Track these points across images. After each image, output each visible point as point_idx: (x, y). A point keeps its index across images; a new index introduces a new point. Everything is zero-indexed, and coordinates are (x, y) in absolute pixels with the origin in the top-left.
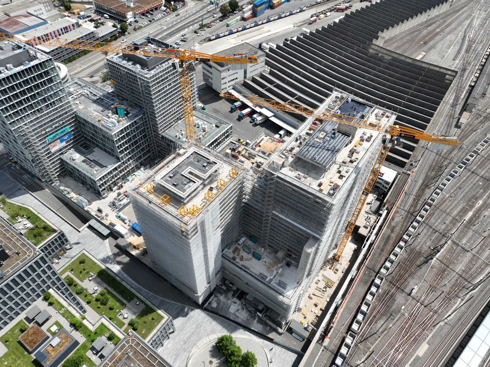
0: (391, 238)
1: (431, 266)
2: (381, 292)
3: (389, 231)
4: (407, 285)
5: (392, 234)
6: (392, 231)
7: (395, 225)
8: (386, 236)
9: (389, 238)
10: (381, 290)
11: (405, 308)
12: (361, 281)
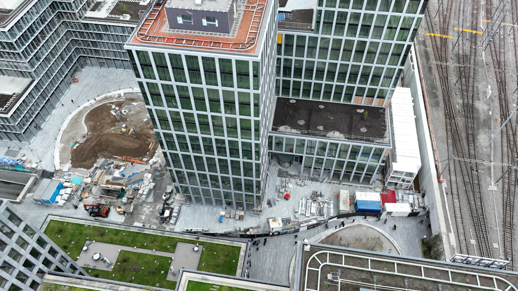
0: (429, 53)
1: (485, 63)
2: (459, 107)
3: (422, 47)
4: (478, 90)
5: (428, 49)
6: (426, 46)
7: (423, 39)
8: (423, 53)
9: (426, 53)
10: (457, 106)
11: (493, 113)
12: (432, 105)
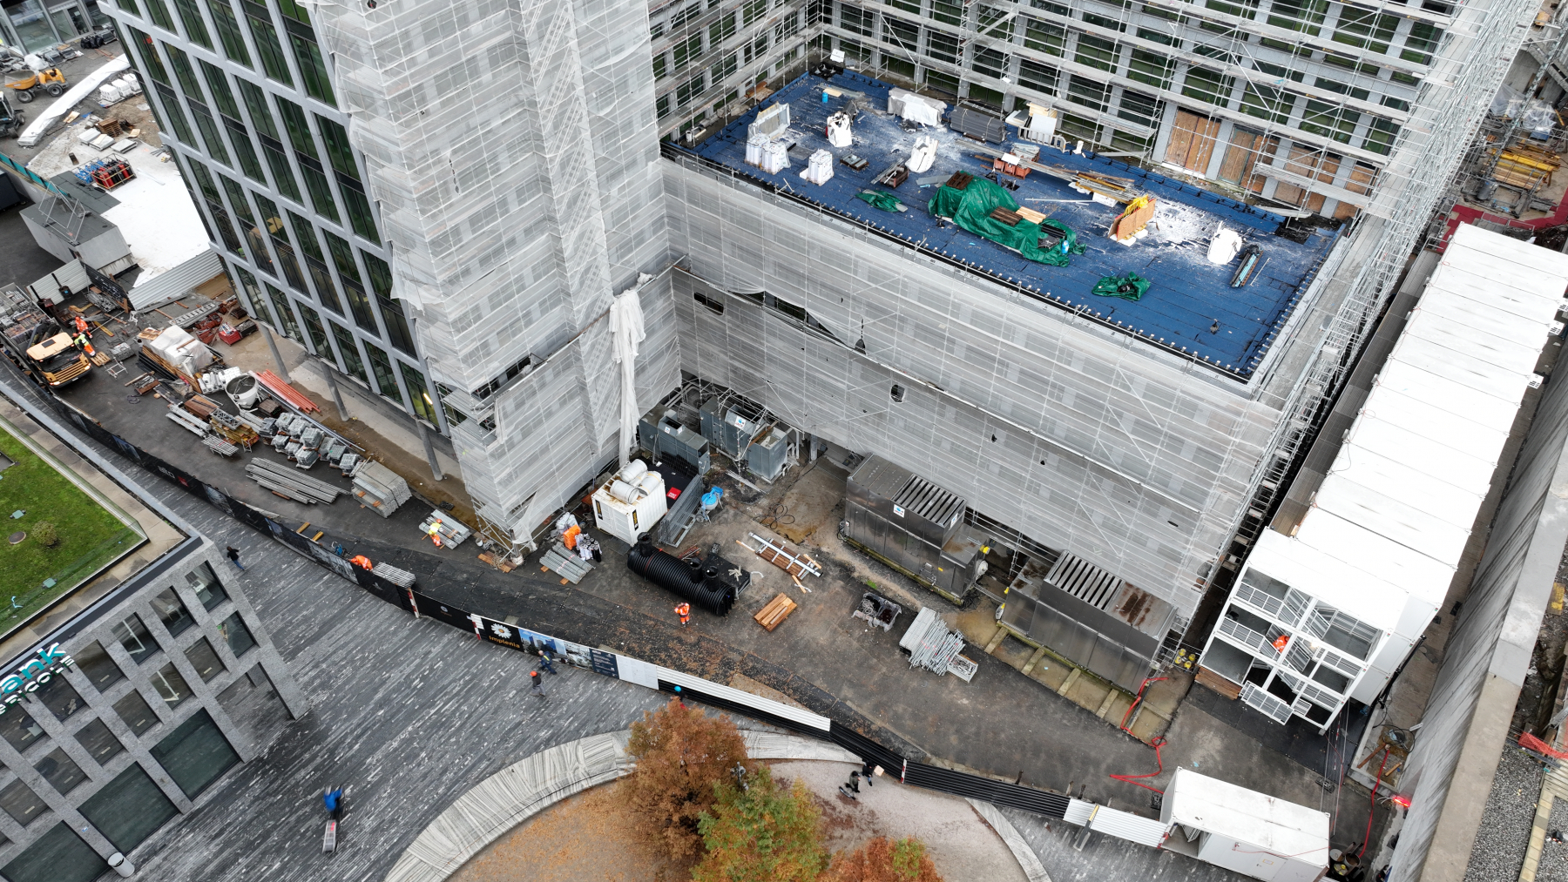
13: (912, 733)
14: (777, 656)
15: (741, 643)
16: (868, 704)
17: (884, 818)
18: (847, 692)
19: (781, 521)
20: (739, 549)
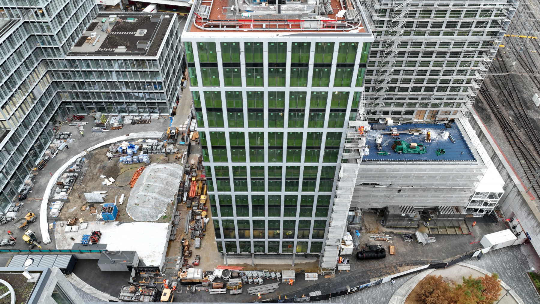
2: (512, 118)
4: (524, 100)
13: (436, 258)
14: (401, 259)
15: (392, 261)
16: (425, 257)
17: (449, 277)
18: (419, 258)
19: (370, 230)
20: (371, 242)
